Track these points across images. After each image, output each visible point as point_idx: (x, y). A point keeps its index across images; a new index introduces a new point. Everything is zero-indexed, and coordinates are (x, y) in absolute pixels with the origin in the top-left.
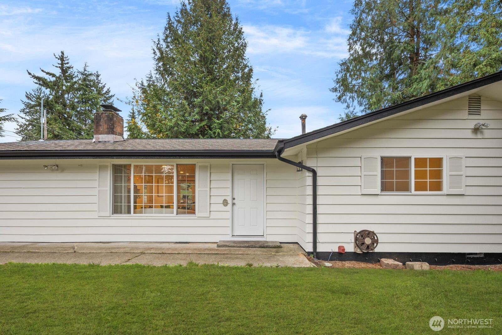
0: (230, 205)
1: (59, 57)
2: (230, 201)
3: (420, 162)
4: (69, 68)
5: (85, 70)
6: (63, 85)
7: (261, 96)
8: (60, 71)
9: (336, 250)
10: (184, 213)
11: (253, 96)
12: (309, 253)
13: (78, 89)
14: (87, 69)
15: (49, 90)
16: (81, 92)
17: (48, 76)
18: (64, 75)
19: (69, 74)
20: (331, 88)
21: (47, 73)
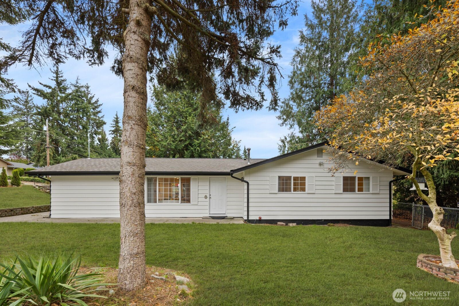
0: (208, 199)
1: (54, 72)
2: (208, 196)
3: (296, 179)
4: (63, 81)
5: (77, 83)
6: (58, 96)
7: (228, 119)
8: (55, 83)
9: (258, 219)
10: (185, 202)
11: (222, 122)
12: (245, 220)
13: (72, 99)
14: (79, 81)
15: (46, 100)
16: (74, 102)
17: (45, 88)
18: (58, 87)
19: (63, 86)
20: (277, 116)
21: (45, 86)
